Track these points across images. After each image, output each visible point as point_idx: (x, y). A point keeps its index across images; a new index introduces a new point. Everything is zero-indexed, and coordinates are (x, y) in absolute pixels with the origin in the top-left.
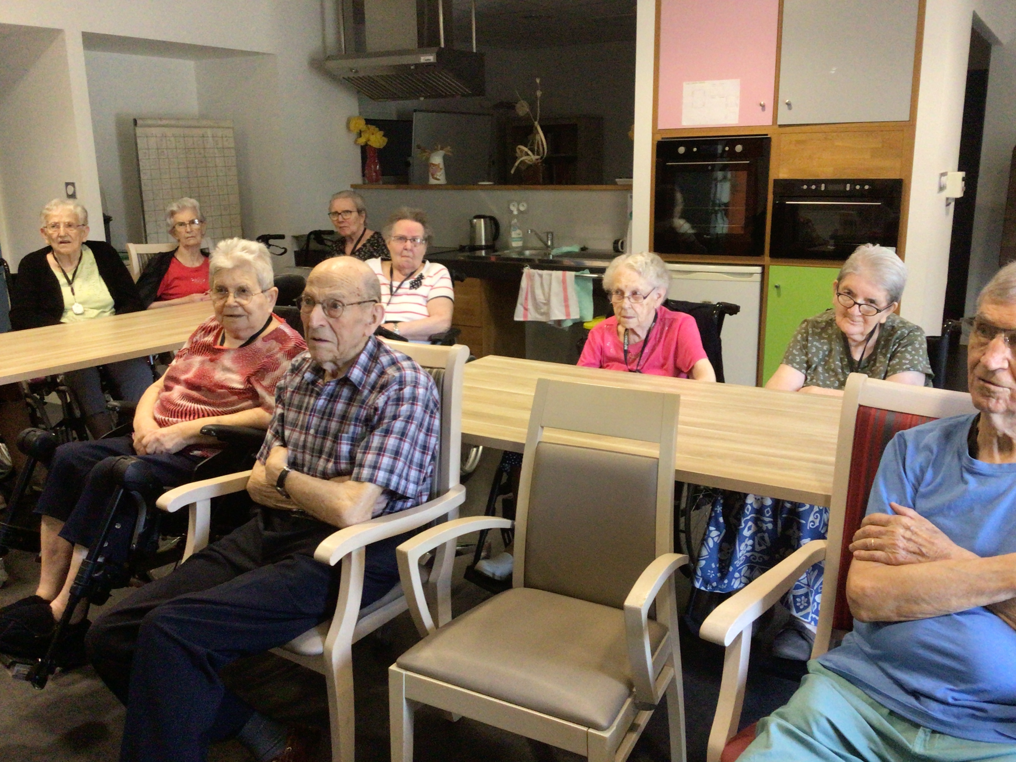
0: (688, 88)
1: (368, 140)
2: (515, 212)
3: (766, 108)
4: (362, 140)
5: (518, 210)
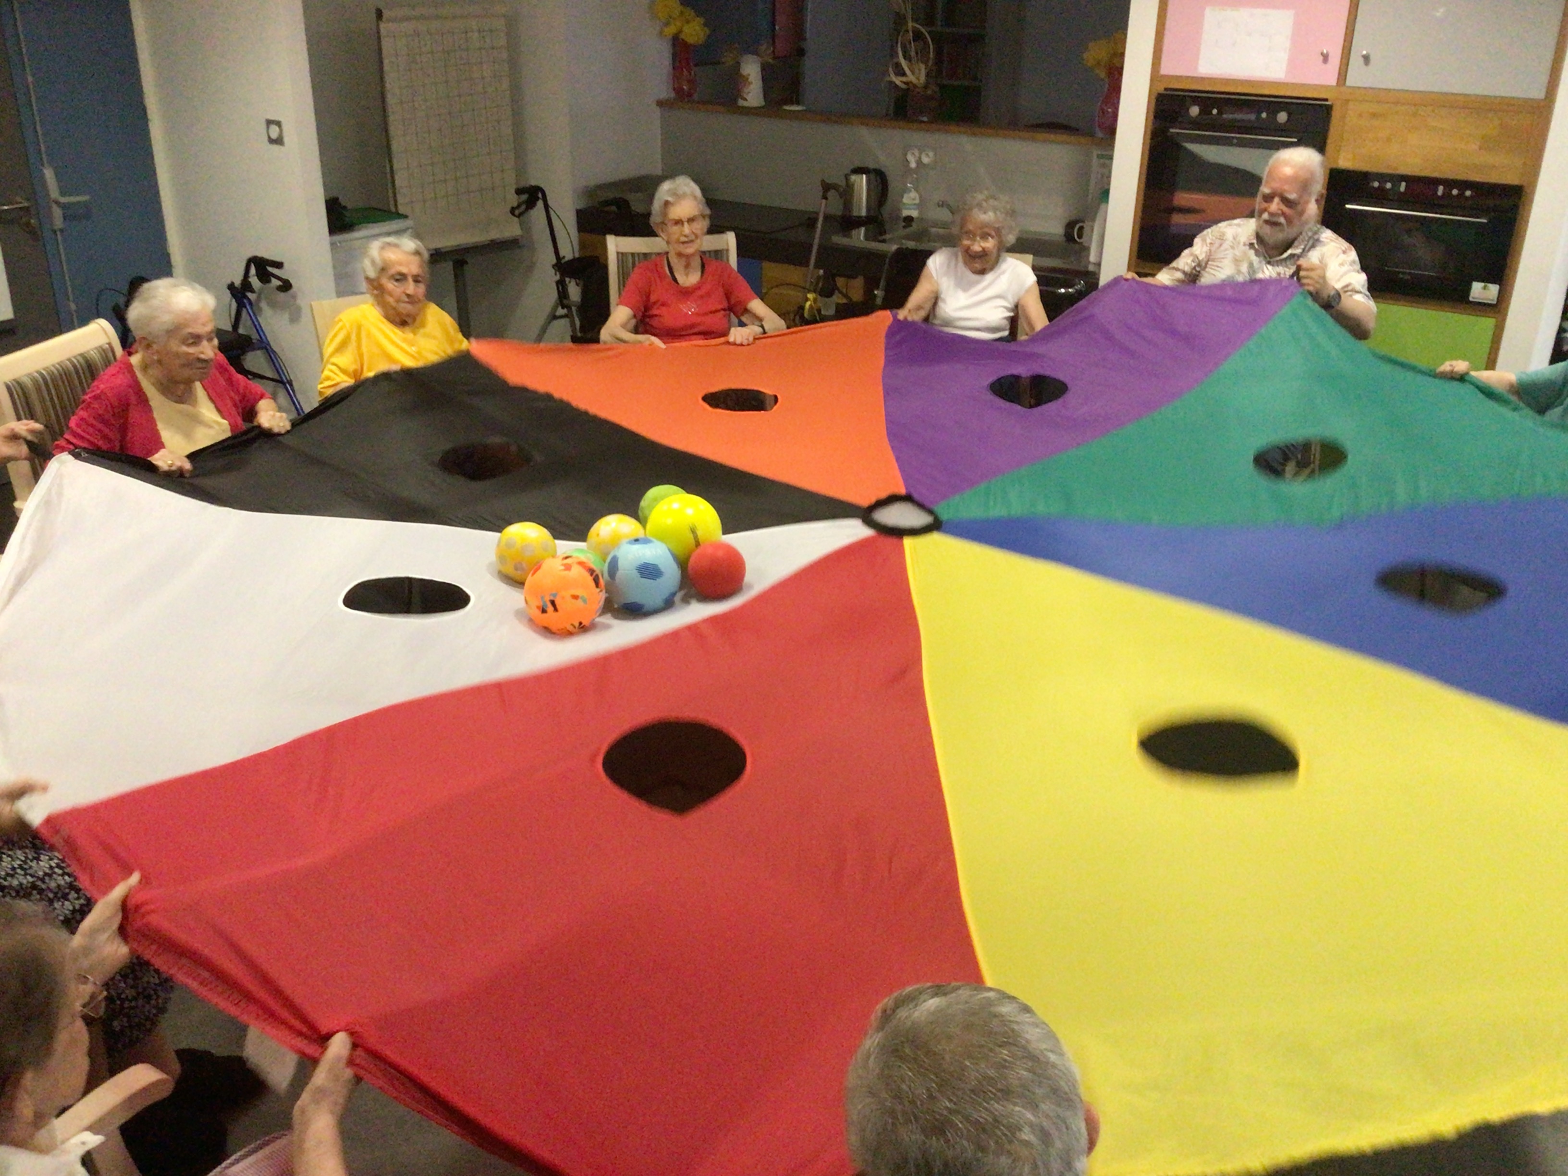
0: (1212, 16)
1: (680, 31)
2: (913, 165)
3: (1330, 59)
4: (671, 30)
5: (919, 162)
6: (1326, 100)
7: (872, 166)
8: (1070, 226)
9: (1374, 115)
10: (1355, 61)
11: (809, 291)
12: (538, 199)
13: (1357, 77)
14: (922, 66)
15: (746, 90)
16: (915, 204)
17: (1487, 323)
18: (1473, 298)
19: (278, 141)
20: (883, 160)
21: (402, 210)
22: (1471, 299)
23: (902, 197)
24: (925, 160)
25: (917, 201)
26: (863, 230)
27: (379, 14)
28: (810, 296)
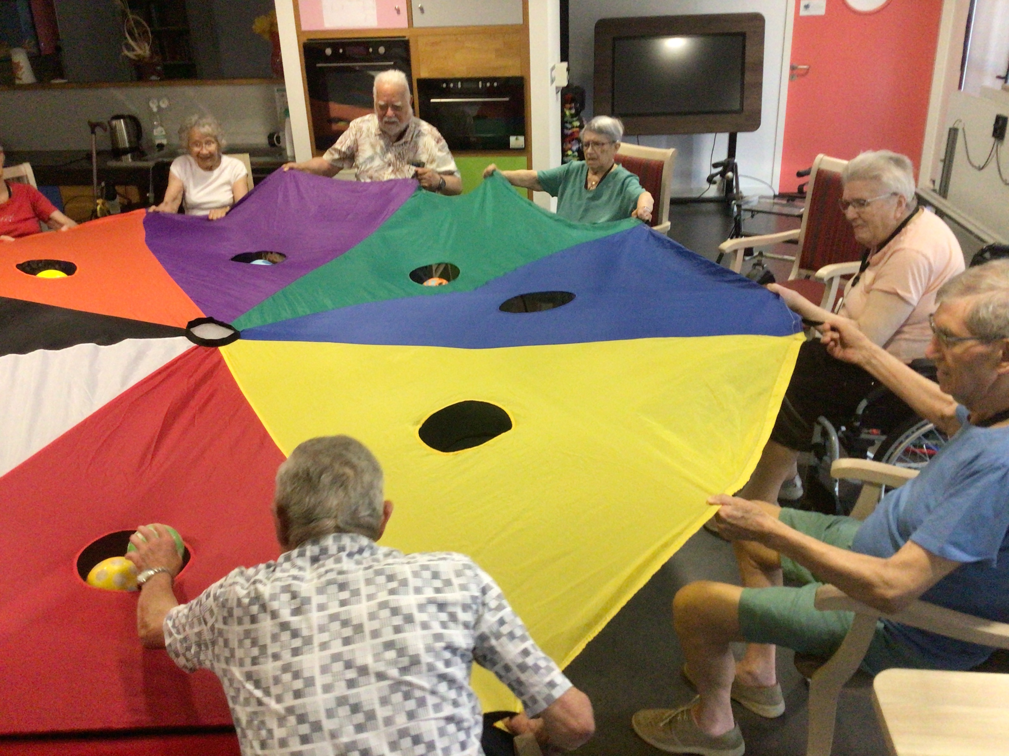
2: (155, 110)
3: (401, 11)
5: (159, 107)
6: (405, 37)
7: (126, 113)
8: (270, 136)
9: (434, 44)
10: (416, 11)
11: (98, 198)
13: (419, 21)
14: (146, 44)
15: (19, 73)
16: (163, 135)
17: (523, 159)
20: (133, 109)
22: (511, 147)
23: (153, 131)
24: (163, 105)
26: (129, 156)
28: (99, 201)
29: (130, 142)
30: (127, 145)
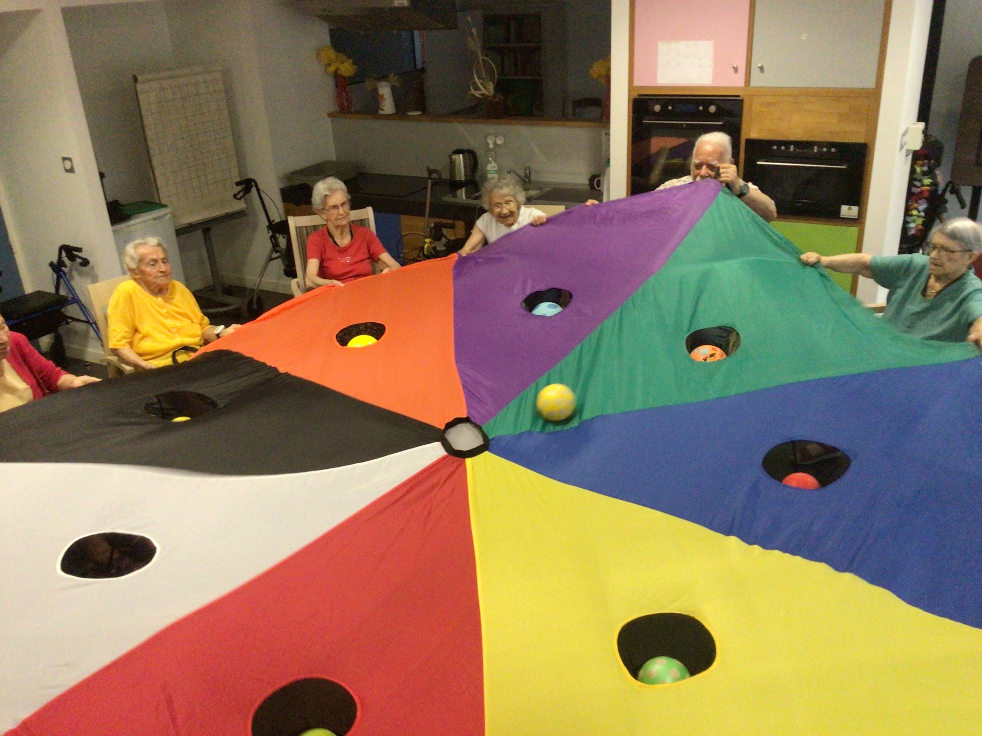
0: (662, 47)
1: (338, 69)
2: (491, 146)
3: (739, 71)
4: (332, 69)
5: (495, 144)
6: (739, 96)
7: (465, 147)
8: (592, 179)
9: (770, 104)
10: (755, 72)
11: (427, 237)
12: (252, 186)
13: (757, 81)
14: (491, 83)
15: (383, 104)
16: (495, 170)
17: (853, 230)
18: (843, 215)
19: (71, 170)
20: (473, 144)
21: (163, 202)
22: (841, 216)
23: (486, 165)
24: (499, 142)
25: (496, 168)
26: (464, 190)
27: (135, 79)
28: (427, 240)
29: (465, 175)
30: (463, 179)
